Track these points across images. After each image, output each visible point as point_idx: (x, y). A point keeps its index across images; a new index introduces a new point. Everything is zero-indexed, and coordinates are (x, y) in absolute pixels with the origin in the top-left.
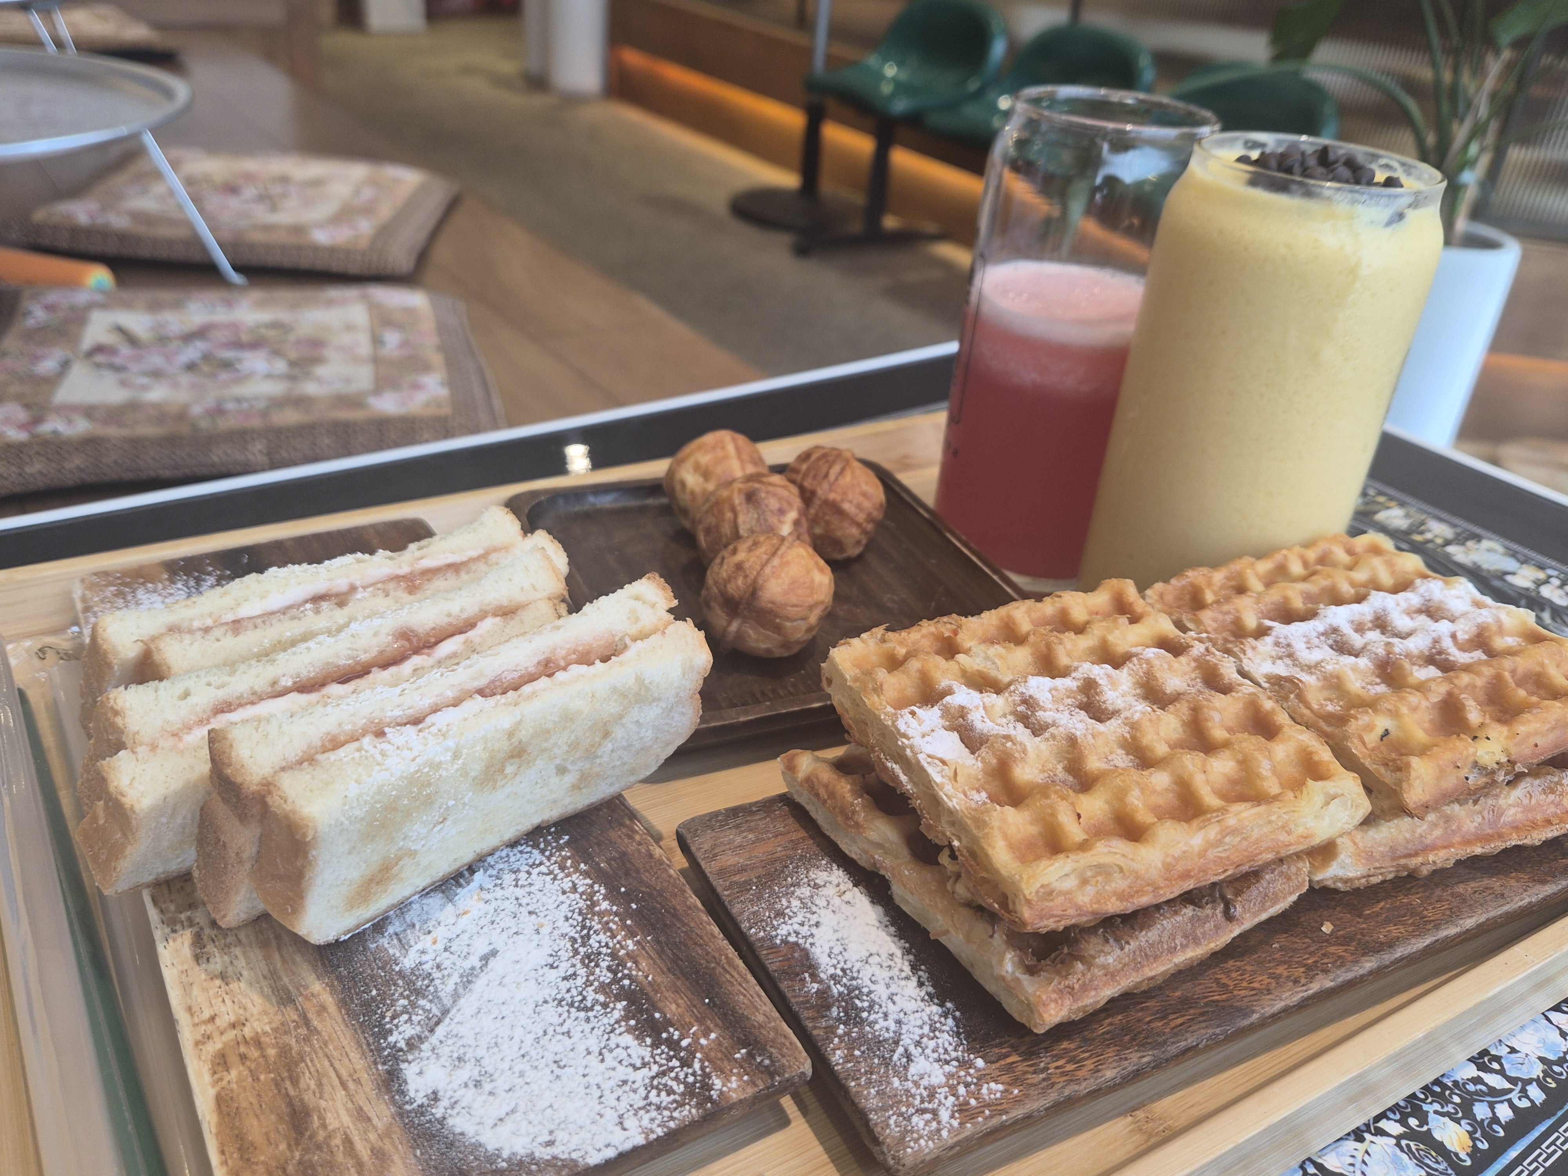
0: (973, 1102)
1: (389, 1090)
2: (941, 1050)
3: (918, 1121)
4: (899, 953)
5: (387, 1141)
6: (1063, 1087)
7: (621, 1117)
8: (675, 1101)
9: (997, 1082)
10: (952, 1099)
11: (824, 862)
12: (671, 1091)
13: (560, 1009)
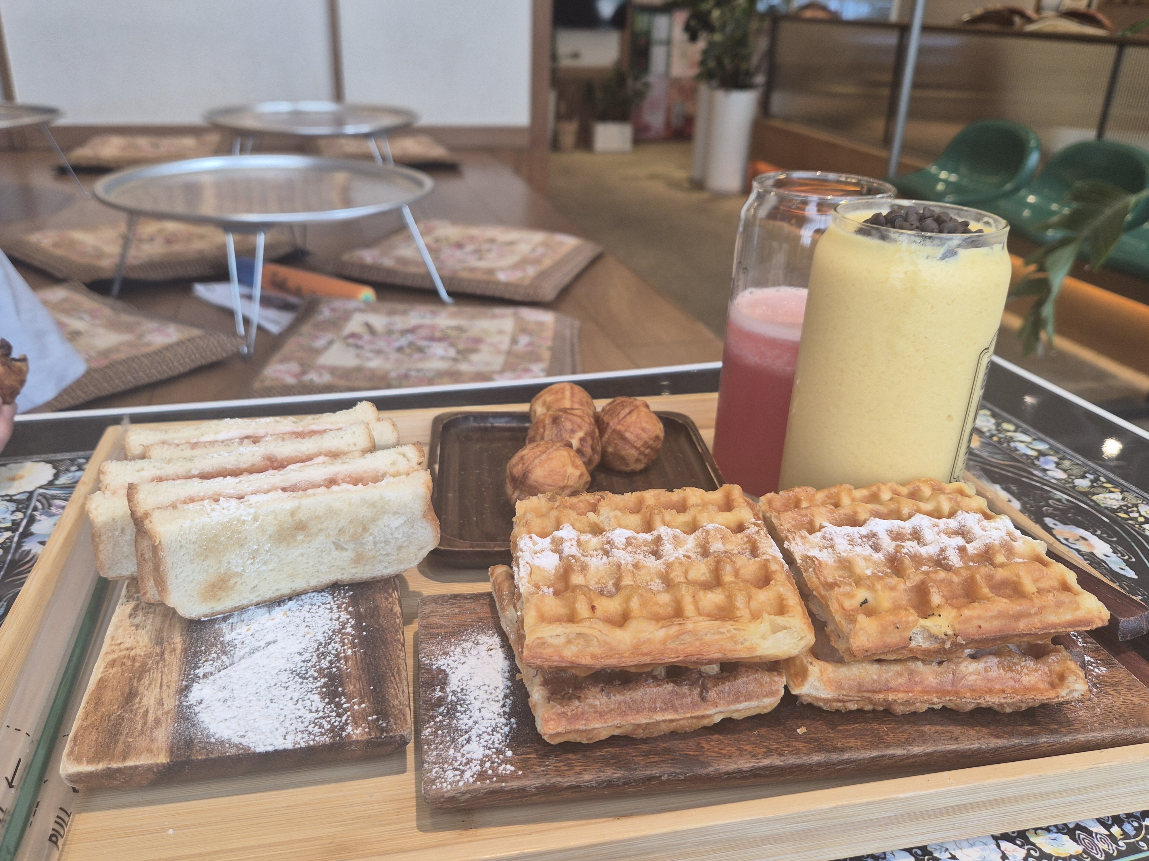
0: (490, 772)
1: (181, 694)
2: (490, 742)
3: (450, 774)
4: (502, 687)
5: (165, 716)
6: (552, 777)
7: (287, 733)
8: (321, 732)
9: (512, 765)
10: (478, 767)
11: (491, 632)
12: (321, 726)
13: (291, 675)
